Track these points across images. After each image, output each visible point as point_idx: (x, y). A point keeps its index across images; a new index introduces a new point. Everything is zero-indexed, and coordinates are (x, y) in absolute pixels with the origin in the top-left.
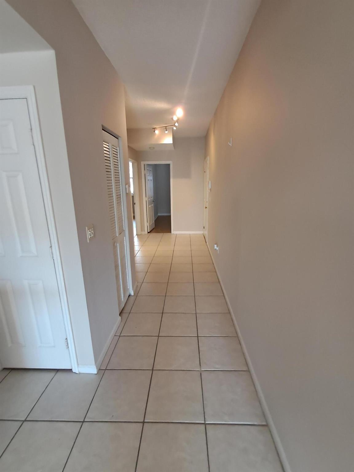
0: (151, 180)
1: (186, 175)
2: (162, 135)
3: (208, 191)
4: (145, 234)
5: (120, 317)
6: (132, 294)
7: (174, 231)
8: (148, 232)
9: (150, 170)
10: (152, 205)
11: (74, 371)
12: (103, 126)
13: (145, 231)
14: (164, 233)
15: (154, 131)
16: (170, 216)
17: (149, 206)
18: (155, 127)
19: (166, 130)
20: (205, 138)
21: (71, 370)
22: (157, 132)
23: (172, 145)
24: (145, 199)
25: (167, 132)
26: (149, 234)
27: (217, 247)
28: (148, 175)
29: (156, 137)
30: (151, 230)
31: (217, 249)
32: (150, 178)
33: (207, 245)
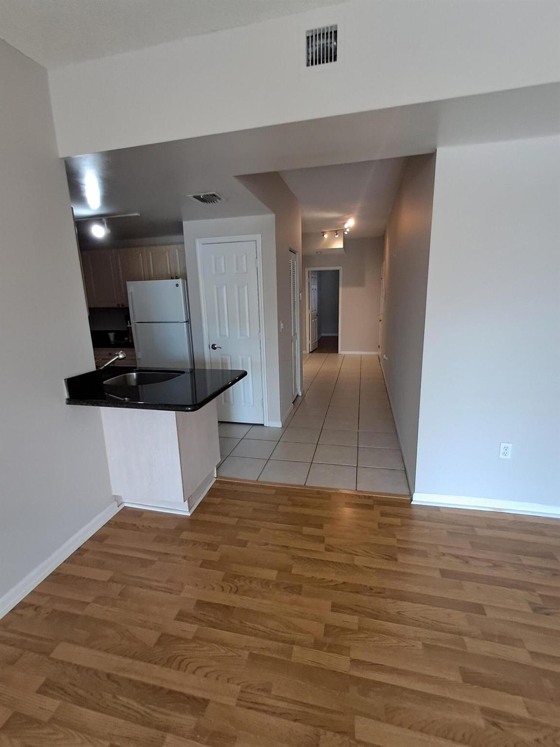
0: (315, 289)
1: (359, 282)
2: (332, 240)
3: (382, 300)
4: (307, 354)
5: (293, 404)
6: (300, 395)
7: (342, 350)
8: (310, 352)
9: (315, 278)
10: (316, 320)
11: (265, 425)
12: (290, 248)
13: (306, 350)
14: (330, 354)
15: (323, 236)
16: (338, 337)
17: (313, 321)
18: (324, 230)
19: (337, 235)
20: (383, 238)
21: (263, 425)
22: (326, 236)
23: (343, 250)
24: (308, 313)
25: (337, 236)
26: (311, 354)
27: (386, 357)
28: (312, 283)
29: (325, 241)
30: (314, 349)
31: (386, 359)
32: (315, 287)
33: (380, 365)
